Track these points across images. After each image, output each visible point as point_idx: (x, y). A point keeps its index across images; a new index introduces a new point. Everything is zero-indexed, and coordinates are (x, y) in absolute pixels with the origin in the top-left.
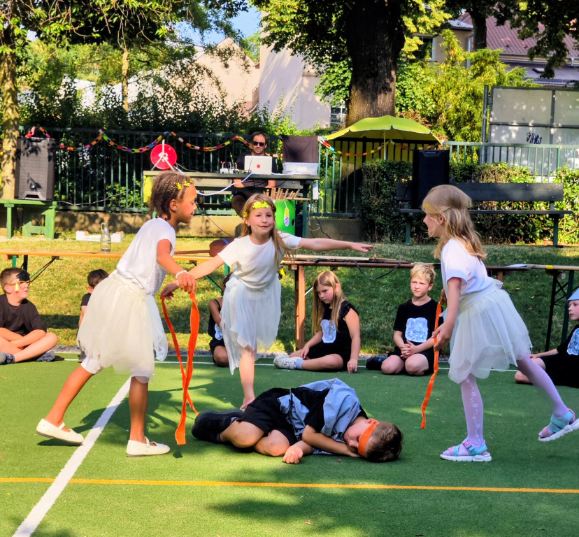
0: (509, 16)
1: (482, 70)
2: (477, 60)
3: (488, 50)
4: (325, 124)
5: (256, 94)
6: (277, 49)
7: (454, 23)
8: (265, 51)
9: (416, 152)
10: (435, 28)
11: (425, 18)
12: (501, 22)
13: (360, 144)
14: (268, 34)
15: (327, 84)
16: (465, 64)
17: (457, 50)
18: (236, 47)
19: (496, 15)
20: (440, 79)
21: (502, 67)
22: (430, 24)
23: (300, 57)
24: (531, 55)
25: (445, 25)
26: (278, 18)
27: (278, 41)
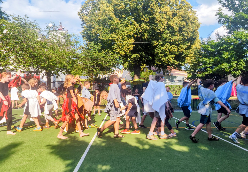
0: (154, 66)
1: (150, 72)
2: (150, 71)
3: (151, 70)
4: (131, 79)
5: (122, 76)
6: (125, 70)
7: (147, 67)
8: (123, 71)
9: (143, 83)
10: (145, 67)
11: (143, 66)
12: (153, 66)
13: (136, 82)
14: (124, 68)
15: (131, 74)
16: (148, 72)
17: (147, 70)
18: (120, 70)
19: (152, 66)
20: (145, 73)
21: (153, 72)
22: (144, 67)
23: (128, 71)
24: (157, 70)
25: (146, 67)
26: (125, 66)
27: (125, 69)
